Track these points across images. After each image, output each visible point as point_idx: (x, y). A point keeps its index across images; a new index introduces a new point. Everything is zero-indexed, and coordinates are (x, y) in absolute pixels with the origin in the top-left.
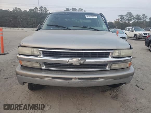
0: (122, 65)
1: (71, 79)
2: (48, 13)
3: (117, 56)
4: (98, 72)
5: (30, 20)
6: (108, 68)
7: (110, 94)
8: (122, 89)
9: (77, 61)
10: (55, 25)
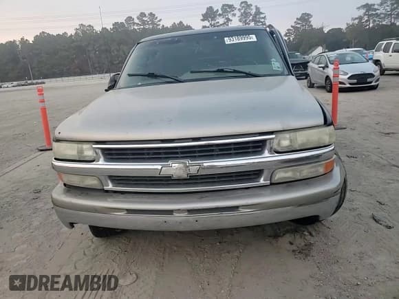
0: (306, 171)
1: (170, 212)
2: (160, 27)
3: (287, 147)
4: (240, 191)
5: (118, 51)
6: (264, 180)
7: (291, 244)
8: (328, 228)
9: (180, 169)
10: (147, 73)
